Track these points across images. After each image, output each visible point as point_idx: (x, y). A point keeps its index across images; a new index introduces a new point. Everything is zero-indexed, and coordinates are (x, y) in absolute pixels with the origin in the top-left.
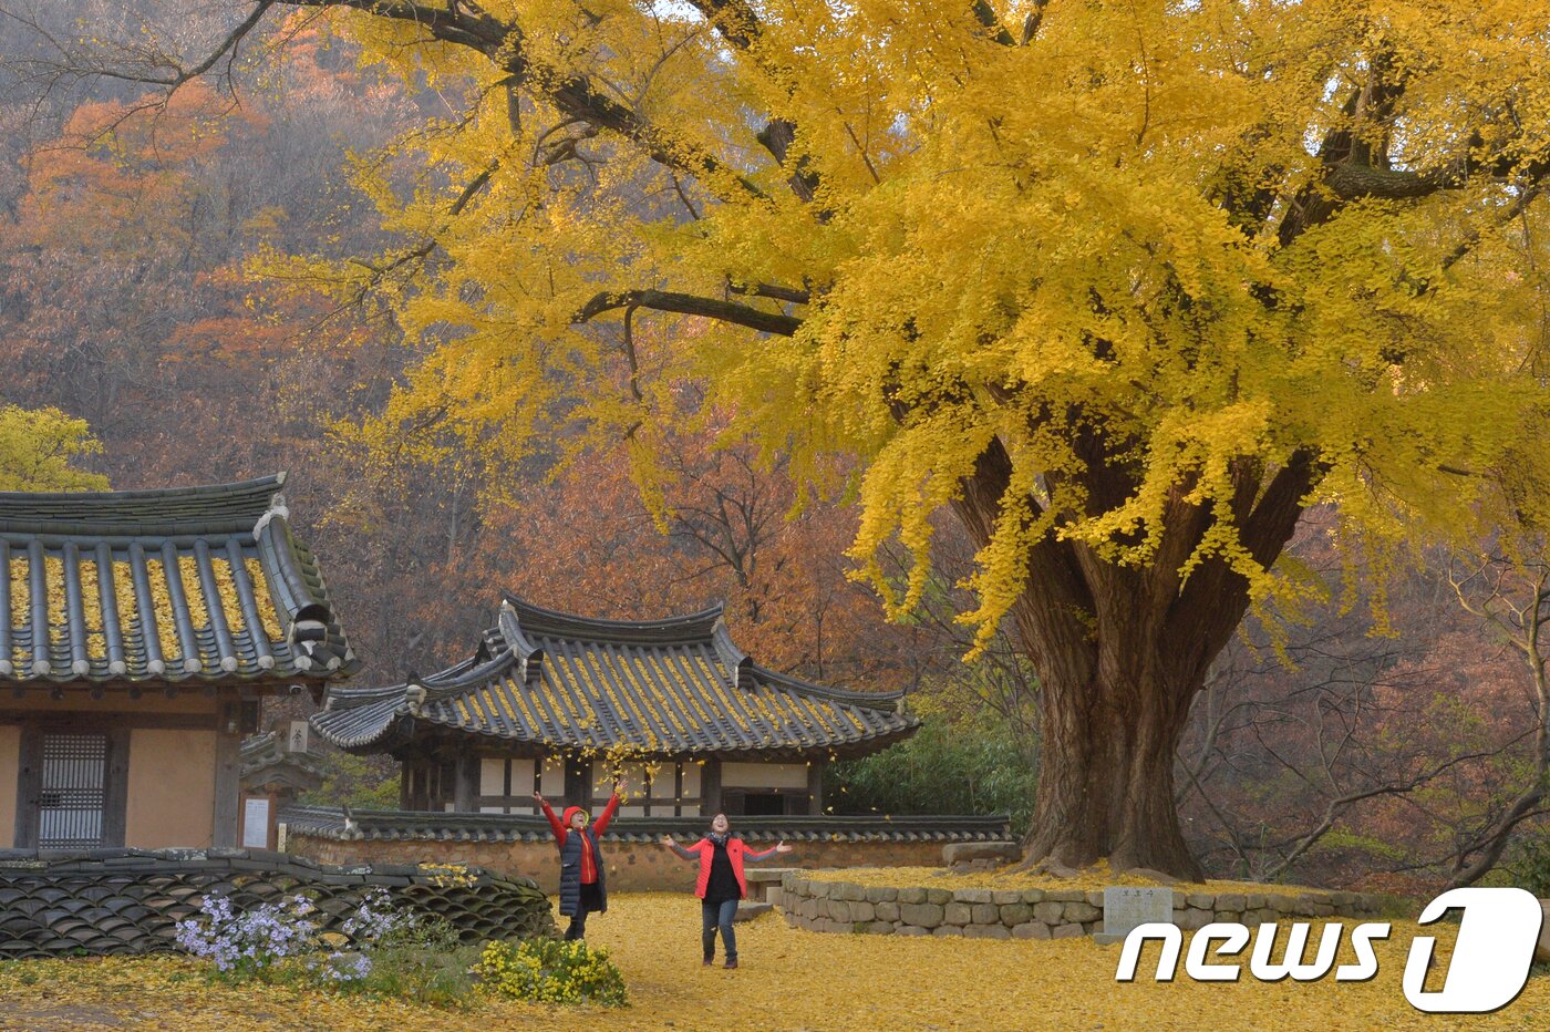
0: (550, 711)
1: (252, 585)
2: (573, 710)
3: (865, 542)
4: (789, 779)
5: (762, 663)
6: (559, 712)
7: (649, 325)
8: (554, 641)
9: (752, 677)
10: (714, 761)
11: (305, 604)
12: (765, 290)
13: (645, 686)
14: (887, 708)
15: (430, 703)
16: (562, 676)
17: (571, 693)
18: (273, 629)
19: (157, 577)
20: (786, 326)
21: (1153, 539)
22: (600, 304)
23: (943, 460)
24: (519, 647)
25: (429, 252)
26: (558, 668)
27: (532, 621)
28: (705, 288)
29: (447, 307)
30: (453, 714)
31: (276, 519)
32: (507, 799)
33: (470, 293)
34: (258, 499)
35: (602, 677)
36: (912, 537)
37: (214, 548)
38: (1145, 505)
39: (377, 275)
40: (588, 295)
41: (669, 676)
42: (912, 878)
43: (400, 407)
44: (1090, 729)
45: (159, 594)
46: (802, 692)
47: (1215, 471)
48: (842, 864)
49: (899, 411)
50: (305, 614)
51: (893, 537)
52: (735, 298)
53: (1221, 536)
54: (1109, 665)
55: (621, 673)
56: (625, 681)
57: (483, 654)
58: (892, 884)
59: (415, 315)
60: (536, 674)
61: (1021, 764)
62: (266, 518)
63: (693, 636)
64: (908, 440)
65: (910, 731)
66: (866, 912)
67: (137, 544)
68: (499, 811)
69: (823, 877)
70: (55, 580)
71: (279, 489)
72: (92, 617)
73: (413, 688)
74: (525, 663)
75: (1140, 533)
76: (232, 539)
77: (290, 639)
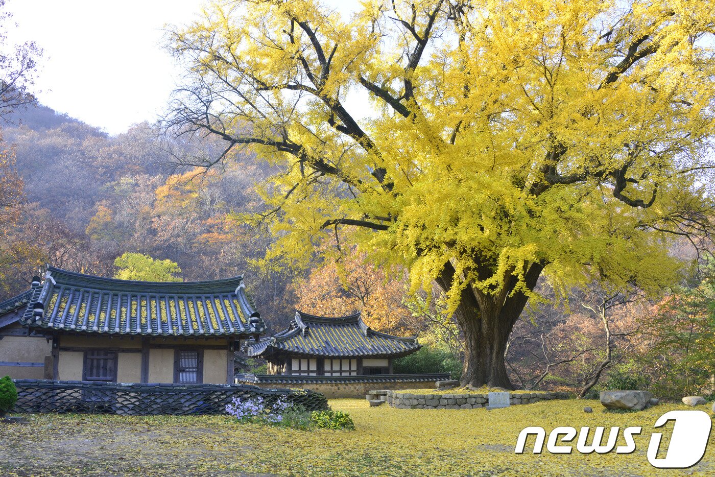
0: (312, 345)
1: (235, 307)
2: (318, 344)
4: (383, 363)
5: (373, 329)
6: (314, 345)
7: (346, 228)
8: (311, 324)
9: (370, 333)
10: (359, 359)
11: (252, 312)
12: (378, 218)
13: (339, 337)
14: (411, 341)
15: (277, 343)
16: (314, 334)
17: (317, 339)
18: (243, 320)
19: (209, 306)
20: (385, 228)
21: (501, 287)
22: (328, 223)
23: (435, 264)
24: (302, 325)
26: (313, 332)
27: (306, 319)
28: (358, 218)
29: (284, 226)
30: (284, 346)
31: (241, 288)
32: (300, 371)
34: (236, 282)
35: (326, 334)
37: (225, 297)
38: (498, 277)
40: (325, 221)
41: (345, 333)
42: (428, 392)
44: (479, 345)
45: (211, 310)
46: (386, 338)
47: (520, 265)
48: (403, 388)
49: (420, 252)
50: (252, 315)
52: (366, 220)
53: (520, 284)
54: (485, 326)
55: (332, 333)
56: (333, 335)
57: (291, 328)
58: (422, 394)
60: (307, 333)
62: (238, 288)
63: (352, 321)
64: (426, 259)
65: (419, 348)
66: (415, 402)
67: (204, 296)
68: (297, 374)
69: (400, 392)
70: (182, 307)
71: (242, 279)
72: (193, 317)
73: (272, 338)
74: (304, 330)
75: (498, 285)
76: (229, 295)
77: (249, 323)
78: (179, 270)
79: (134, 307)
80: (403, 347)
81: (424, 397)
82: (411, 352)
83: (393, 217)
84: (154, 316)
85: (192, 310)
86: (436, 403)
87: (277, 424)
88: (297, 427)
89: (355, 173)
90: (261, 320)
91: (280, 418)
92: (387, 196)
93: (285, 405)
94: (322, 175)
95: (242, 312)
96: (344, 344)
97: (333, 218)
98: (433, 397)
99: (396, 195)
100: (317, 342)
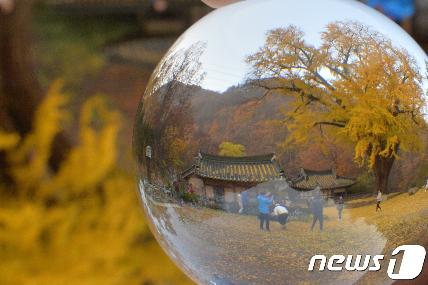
0: (310, 184)
1: (272, 168)
2: (313, 184)
3: (357, 156)
4: (343, 190)
5: (339, 175)
6: (311, 184)
7: (324, 127)
8: (309, 174)
9: (338, 177)
10: (332, 190)
11: (281, 171)
12: (339, 121)
13: (323, 180)
14: (355, 179)
15: (293, 184)
16: (311, 179)
17: (313, 182)
18: (276, 174)
19: (259, 168)
20: (343, 126)
21: (388, 154)
22: (316, 124)
23: (365, 144)
24: (305, 175)
25: (291, 118)
26: (310, 178)
27: (307, 171)
28: (331, 122)
29: (294, 125)
30: (296, 185)
31: (274, 159)
32: (304, 197)
33: (297, 123)
34: (272, 155)
35: (317, 179)
36: (363, 155)
37: (266, 163)
38: (386, 150)
39: (284, 122)
40: (314, 122)
41: (326, 178)
42: (360, 201)
43: (288, 140)
44: (380, 179)
45: (260, 170)
46: (345, 178)
47: (393, 145)
48: (350, 200)
49: (359, 138)
50: (281, 172)
51: (360, 156)
52: (334, 122)
53: (393, 152)
54: (382, 170)
55: (319, 178)
56: (320, 179)
57: (299, 176)
58: (358, 202)
59: (290, 127)
60: (307, 179)
61: (371, 184)
62: (273, 159)
63: (329, 172)
64: (361, 142)
65: (358, 182)
66: (354, 205)
67: (256, 163)
68: (303, 198)
69: (349, 202)
70: (247, 168)
71: (274, 154)
72: (252, 173)
73: (290, 182)
74: (306, 177)
75: (387, 153)
76: (269, 162)
77: (279, 176)
78: (244, 149)
79: (228, 168)
80: (352, 182)
81: (359, 203)
82: (355, 184)
83: (346, 121)
84: (236, 172)
85: (252, 170)
86: (363, 204)
87: (294, 220)
88: (303, 221)
89: (328, 101)
90: (285, 174)
91: (296, 218)
92: (343, 111)
93: (298, 213)
94: (312, 101)
95: (275, 170)
96: (325, 183)
97: (318, 122)
98: (362, 202)
99: (347, 112)
100: (312, 183)
